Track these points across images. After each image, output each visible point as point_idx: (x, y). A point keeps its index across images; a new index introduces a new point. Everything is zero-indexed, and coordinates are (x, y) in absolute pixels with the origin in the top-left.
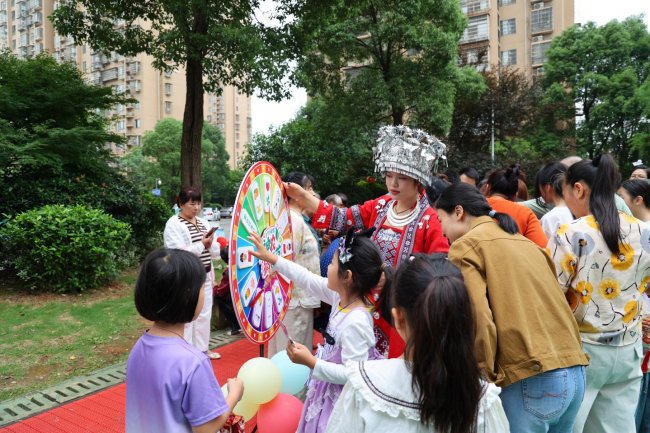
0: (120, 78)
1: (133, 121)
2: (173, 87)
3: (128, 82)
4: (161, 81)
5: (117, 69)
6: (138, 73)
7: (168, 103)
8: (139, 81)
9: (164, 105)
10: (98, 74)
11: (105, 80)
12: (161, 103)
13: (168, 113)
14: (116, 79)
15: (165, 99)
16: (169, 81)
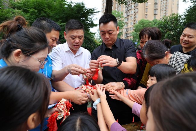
0: (132, 8)
1: (135, 21)
2: (148, 10)
3: (134, 9)
4: (144, 8)
5: (131, 6)
6: (137, 6)
7: (147, 15)
8: (138, 9)
9: (145, 15)
10: (126, 8)
11: (128, 10)
12: (144, 15)
13: (146, 18)
14: (131, 9)
15: (145, 13)
16: (147, 7)
